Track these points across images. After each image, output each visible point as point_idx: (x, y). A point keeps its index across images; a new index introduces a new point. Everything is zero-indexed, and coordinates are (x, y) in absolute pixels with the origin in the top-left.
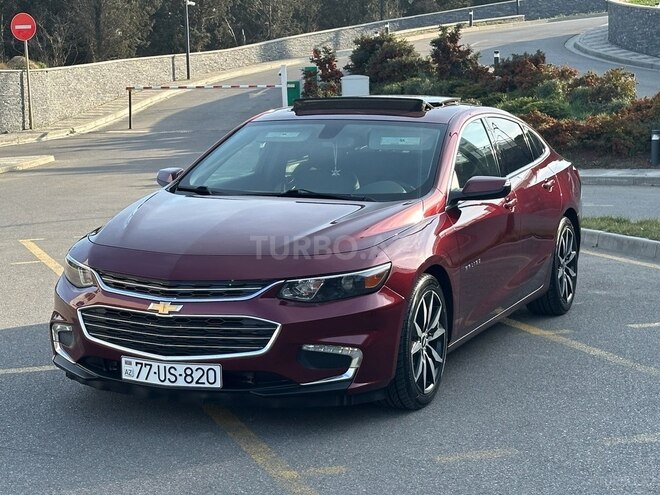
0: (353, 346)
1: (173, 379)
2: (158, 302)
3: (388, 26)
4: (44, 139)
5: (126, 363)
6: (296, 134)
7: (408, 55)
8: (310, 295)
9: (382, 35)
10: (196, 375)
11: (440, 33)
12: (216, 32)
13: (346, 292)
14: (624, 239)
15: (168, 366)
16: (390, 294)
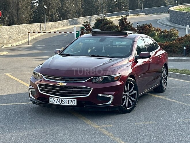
0: (111, 95)
1: (63, 103)
2: (60, 82)
3: (105, 16)
4: (3, 47)
5: (51, 99)
6: (93, 41)
7: (111, 24)
8: (100, 81)
9: (104, 18)
10: (70, 102)
11: (121, 17)
12: (53, 17)
13: (109, 81)
14: (178, 74)
15: (62, 100)
16: (121, 81)
